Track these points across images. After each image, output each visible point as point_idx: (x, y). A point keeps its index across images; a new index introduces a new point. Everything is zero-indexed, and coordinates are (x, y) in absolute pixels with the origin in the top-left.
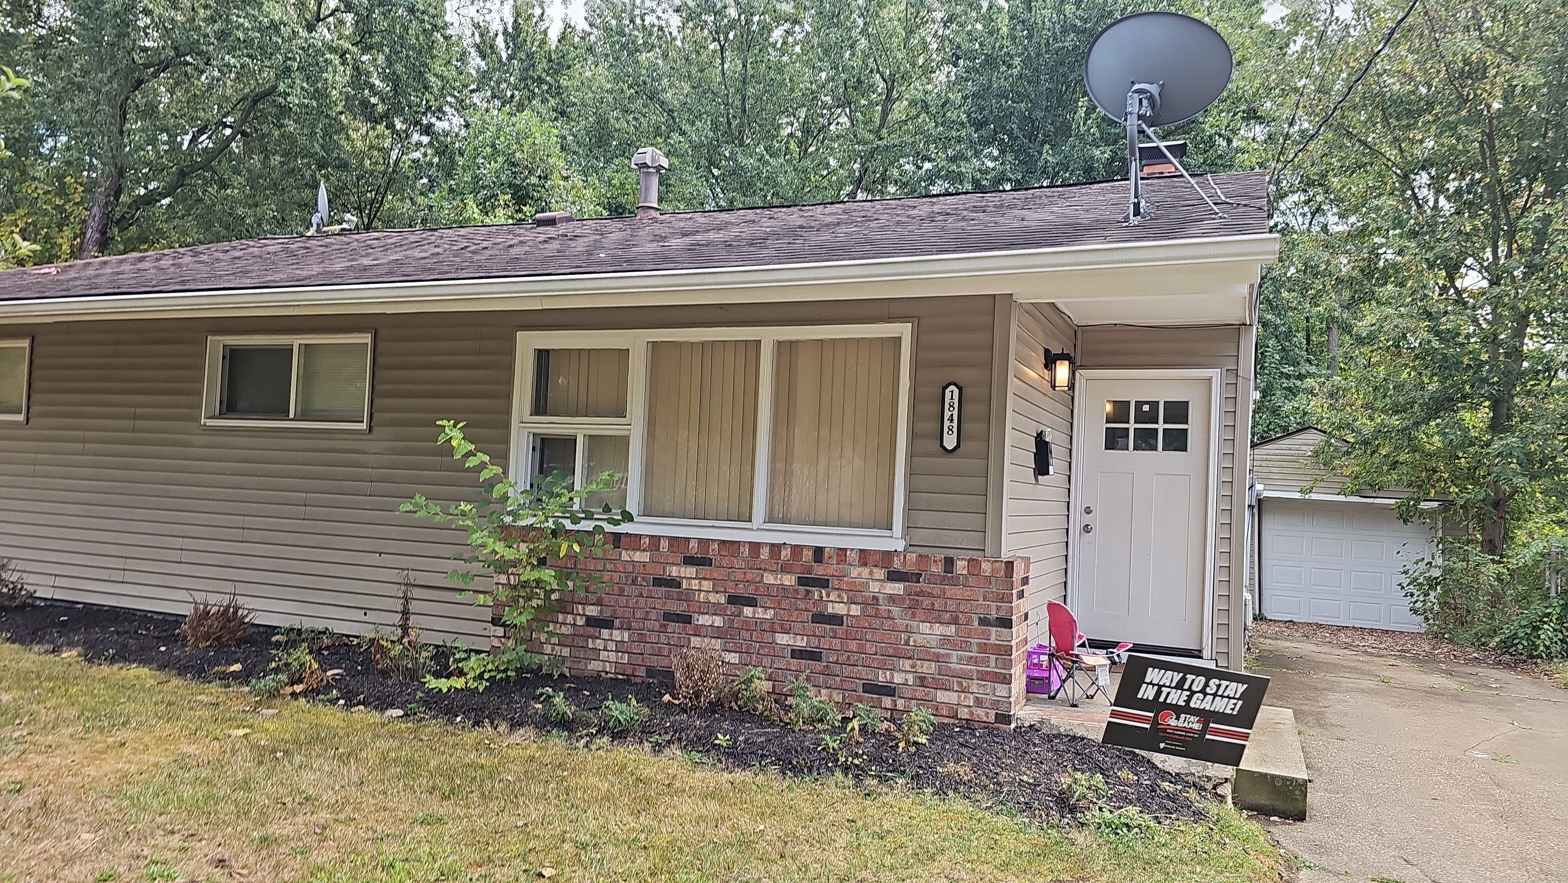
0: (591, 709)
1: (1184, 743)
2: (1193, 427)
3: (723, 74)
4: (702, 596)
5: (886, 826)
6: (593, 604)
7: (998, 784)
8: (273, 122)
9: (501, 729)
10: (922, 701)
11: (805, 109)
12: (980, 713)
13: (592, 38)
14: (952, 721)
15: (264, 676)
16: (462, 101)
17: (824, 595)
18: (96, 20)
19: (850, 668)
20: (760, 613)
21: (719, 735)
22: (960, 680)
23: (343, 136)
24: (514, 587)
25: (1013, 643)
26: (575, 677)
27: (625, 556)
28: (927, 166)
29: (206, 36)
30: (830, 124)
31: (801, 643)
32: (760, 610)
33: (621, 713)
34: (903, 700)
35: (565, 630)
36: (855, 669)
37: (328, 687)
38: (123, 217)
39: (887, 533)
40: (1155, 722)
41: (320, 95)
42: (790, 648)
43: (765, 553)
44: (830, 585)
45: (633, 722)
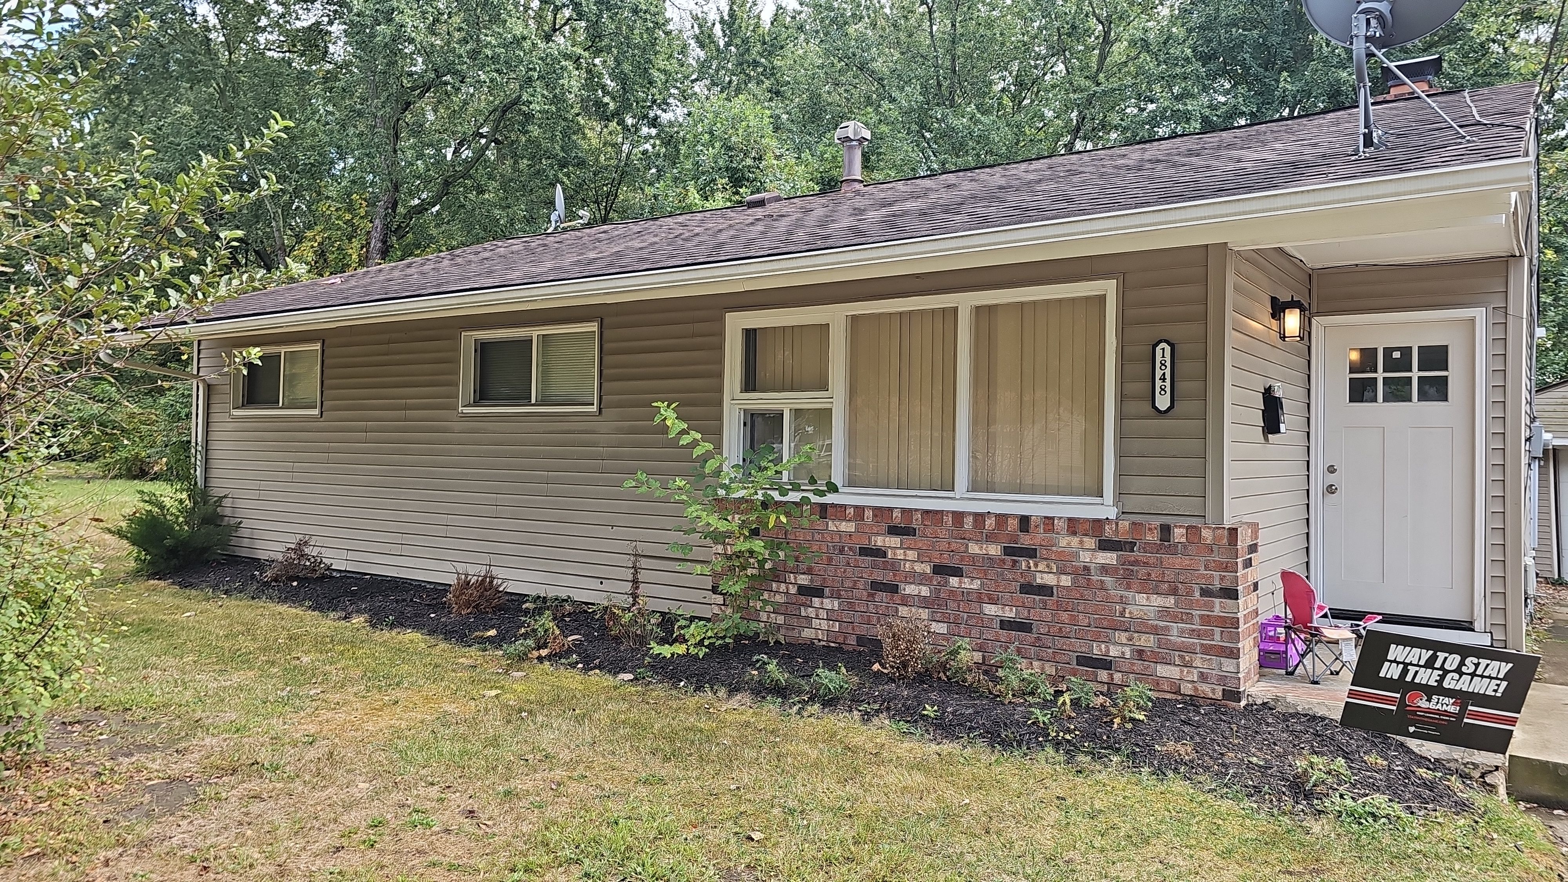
0: (803, 676)
1: (1438, 727)
2: (1455, 374)
3: (932, 37)
4: (907, 566)
5: (1098, 805)
6: (804, 573)
7: (1223, 765)
8: (519, 130)
9: (720, 694)
10: (1142, 676)
11: (1017, 62)
12: (1205, 689)
13: (803, 15)
14: (1174, 697)
15: (515, 641)
16: (684, 91)
17: (1032, 565)
18: (370, 52)
19: (1063, 640)
20: (967, 584)
21: (927, 706)
22: (1181, 653)
23: (580, 136)
24: (729, 558)
25: (1240, 615)
26: (790, 644)
27: (832, 526)
28: (1151, 107)
29: (460, 56)
30: (1045, 74)
31: (1010, 613)
32: (966, 580)
33: (831, 681)
34: (1120, 674)
35: (779, 598)
36: (1068, 641)
37: (569, 652)
38: (399, 226)
39: (1098, 500)
40: (1402, 703)
41: (557, 100)
42: (998, 619)
43: (969, 523)
44: (1038, 555)
45: (842, 691)
